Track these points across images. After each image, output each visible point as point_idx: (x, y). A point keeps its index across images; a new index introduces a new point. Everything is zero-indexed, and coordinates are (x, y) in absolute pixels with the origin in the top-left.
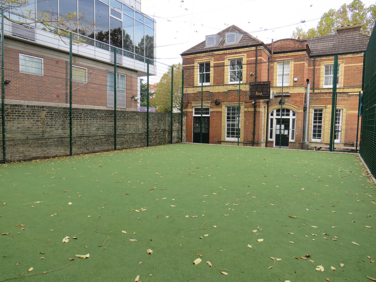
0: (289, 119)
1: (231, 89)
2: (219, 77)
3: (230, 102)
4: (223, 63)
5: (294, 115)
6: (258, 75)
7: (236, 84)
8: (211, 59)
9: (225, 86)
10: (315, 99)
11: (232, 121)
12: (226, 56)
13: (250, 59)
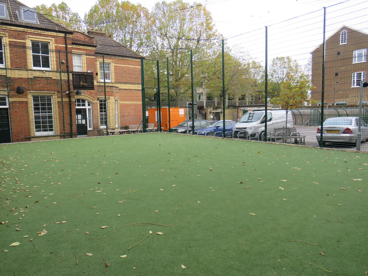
0: (86, 109)
1: (38, 76)
2: (18, 59)
3: (38, 91)
4: (23, 42)
5: (89, 105)
6: (69, 64)
7: (44, 71)
8: (4, 34)
9: (29, 71)
10: (100, 91)
11: (48, 112)
12: (27, 36)
13: (59, 45)
